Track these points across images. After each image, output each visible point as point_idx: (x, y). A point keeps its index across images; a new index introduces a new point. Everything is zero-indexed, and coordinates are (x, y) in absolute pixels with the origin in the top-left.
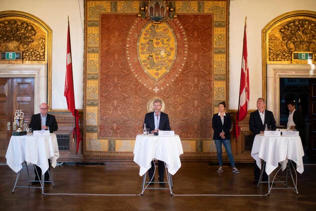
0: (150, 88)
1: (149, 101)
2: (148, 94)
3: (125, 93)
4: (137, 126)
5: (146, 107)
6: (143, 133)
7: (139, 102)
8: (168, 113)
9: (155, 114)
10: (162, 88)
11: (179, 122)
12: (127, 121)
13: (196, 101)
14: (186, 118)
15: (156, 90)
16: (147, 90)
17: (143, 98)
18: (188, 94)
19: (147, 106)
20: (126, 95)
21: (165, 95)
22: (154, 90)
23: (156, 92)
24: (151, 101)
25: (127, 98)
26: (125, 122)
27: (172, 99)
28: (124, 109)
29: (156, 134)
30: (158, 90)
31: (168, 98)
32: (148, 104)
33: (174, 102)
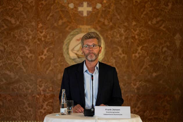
0: (71, 6)
1: (69, 37)
2: (65, 20)
3: (12, 16)
4: (39, 94)
5: (61, 49)
6: (59, 111)
7: (45, 37)
8: (112, 63)
9: (85, 68)
10: (99, 6)
11: (138, 84)
12: (18, 81)
13: (178, 36)
14: (154, 74)
15: (85, 9)
16: (64, 10)
17: (54, 28)
18: (159, 19)
19: (65, 47)
20: (13, 21)
21: (106, 23)
22: (80, 9)
23: (85, 14)
24: (74, 35)
25: (18, 27)
26: (13, 83)
27: (122, 31)
28: (10, 53)
29: (90, 113)
30: (90, 9)
31: (112, 28)
32: (66, 42)
33: (127, 38)
